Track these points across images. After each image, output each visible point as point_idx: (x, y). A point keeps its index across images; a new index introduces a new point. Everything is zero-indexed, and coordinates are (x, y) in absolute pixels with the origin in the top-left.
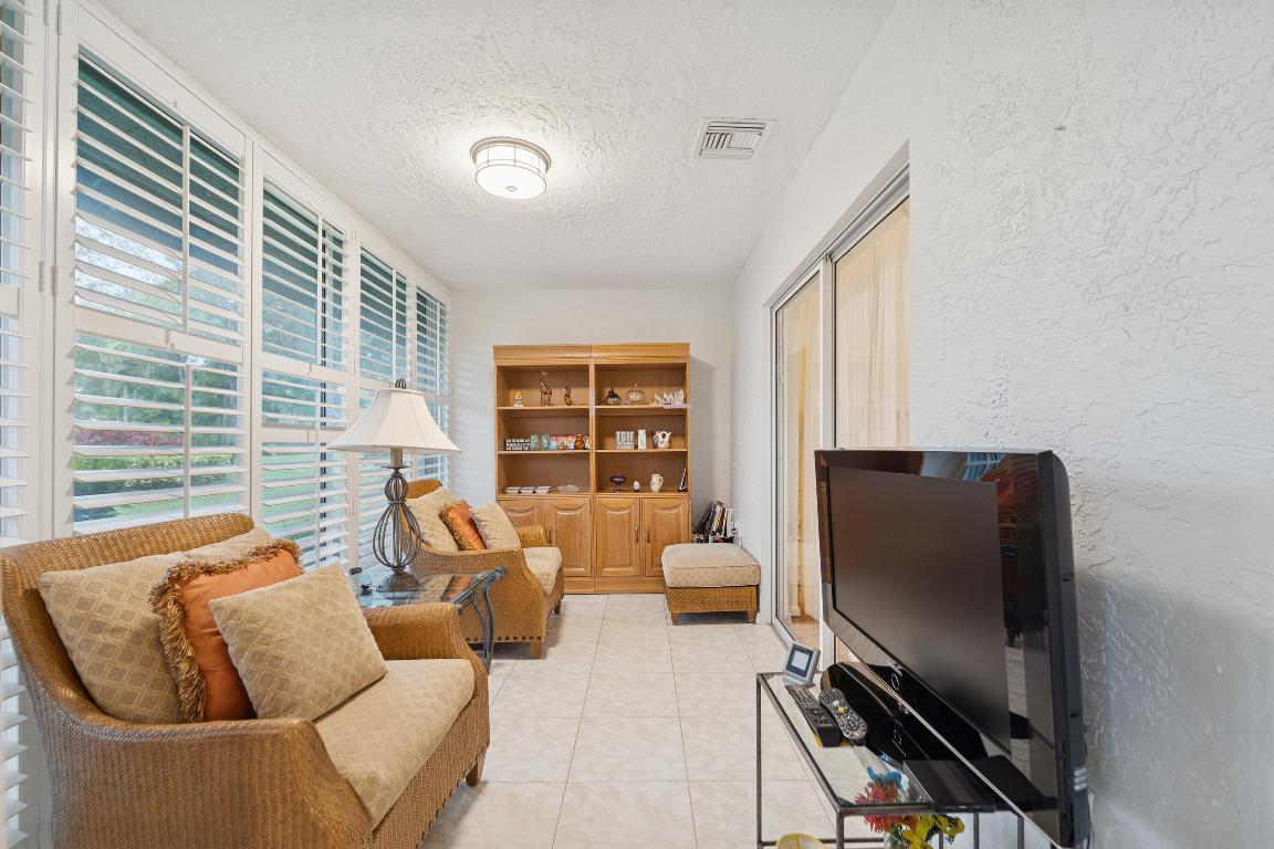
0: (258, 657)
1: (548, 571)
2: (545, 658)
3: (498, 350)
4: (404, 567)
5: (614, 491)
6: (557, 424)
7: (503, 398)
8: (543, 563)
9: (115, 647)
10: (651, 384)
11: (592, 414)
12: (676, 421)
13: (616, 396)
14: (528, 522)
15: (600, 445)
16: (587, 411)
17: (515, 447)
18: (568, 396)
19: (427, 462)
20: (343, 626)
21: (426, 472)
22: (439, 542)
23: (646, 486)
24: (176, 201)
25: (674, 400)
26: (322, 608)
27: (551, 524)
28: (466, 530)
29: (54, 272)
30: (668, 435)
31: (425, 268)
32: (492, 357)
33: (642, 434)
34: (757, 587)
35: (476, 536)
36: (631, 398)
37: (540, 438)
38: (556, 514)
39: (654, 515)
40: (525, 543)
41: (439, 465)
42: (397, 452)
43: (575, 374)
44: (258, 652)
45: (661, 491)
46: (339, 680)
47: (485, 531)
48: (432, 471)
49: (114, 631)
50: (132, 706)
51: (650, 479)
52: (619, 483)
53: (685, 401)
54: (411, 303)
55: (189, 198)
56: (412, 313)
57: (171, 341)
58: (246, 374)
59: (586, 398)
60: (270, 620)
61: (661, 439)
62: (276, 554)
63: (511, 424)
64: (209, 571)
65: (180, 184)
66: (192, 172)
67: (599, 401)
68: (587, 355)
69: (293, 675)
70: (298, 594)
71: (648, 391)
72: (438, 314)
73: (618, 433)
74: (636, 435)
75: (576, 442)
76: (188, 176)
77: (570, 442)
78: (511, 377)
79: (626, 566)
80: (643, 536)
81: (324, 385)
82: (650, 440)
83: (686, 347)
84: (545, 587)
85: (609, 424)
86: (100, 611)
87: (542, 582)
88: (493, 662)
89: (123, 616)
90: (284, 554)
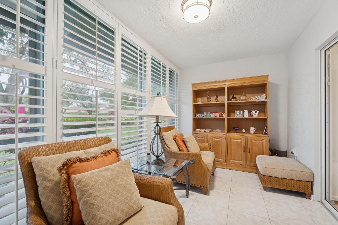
0: (86, 203)
1: (210, 162)
2: (209, 195)
3: (193, 85)
4: (160, 156)
5: (234, 132)
6: (213, 109)
7: (195, 100)
8: (208, 158)
9: (49, 187)
10: (249, 93)
11: (226, 105)
12: (262, 106)
13: (235, 98)
14: (203, 141)
15: (229, 116)
16: (224, 104)
17: (199, 116)
18: (216, 98)
19: (172, 120)
20: (125, 188)
21: (172, 123)
22: (173, 147)
23: (248, 131)
24: (94, 40)
25: (261, 98)
26: (117, 180)
27: (211, 142)
28: (182, 144)
29: (56, 61)
30: (258, 112)
31: (171, 62)
32: (191, 87)
33: (246, 112)
34: (312, 183)
35: (185, 146)
36: (241, 98)
37: (207, 113)
38: (213, 139)
39: (252, 143)
40: (202, 149)
41: (175, 122)
42: (157, 117)
43: (219, 91)
44: (86, 201)
45: (255, 133)
46: (119, 214)
47: (188, 145)
48: (174, 123)
49: (50, 181)
50: (51, 212)
51: (250, 128)
52: (236, 130)
53: (266, 98)
54: (167, 72)
55: (97, 39)
56: (167, 76)
57: (93, 83)
58: (116, 93)
59: (224, 99)
60: (93, 186)
61: (254, 113)
62: (110, 153)
63: (197, 109)
64: (80, 161)
65: (95, 35)
66: (98, 31)
67: (228, 100)
68: (224, 84)
69: (98, 213)
70: (108, 174)
71: (248, 96)
72: (175, 76)
73: (236, 111)
74: (243, 112)
75: (220, 114)
76: (97, 33)
77: (217, 115)
78: (197, 94)
79: (239, 160)
80: (247, 150)
81: (141, 97)
82: (250, 114)
83: (267, 76)
84: (209, 168)
85: (232, 108)
86: (46, 173)
87: (208, 166)
88: (190, 192)
89: (53, 175)
90: (114, 153)
